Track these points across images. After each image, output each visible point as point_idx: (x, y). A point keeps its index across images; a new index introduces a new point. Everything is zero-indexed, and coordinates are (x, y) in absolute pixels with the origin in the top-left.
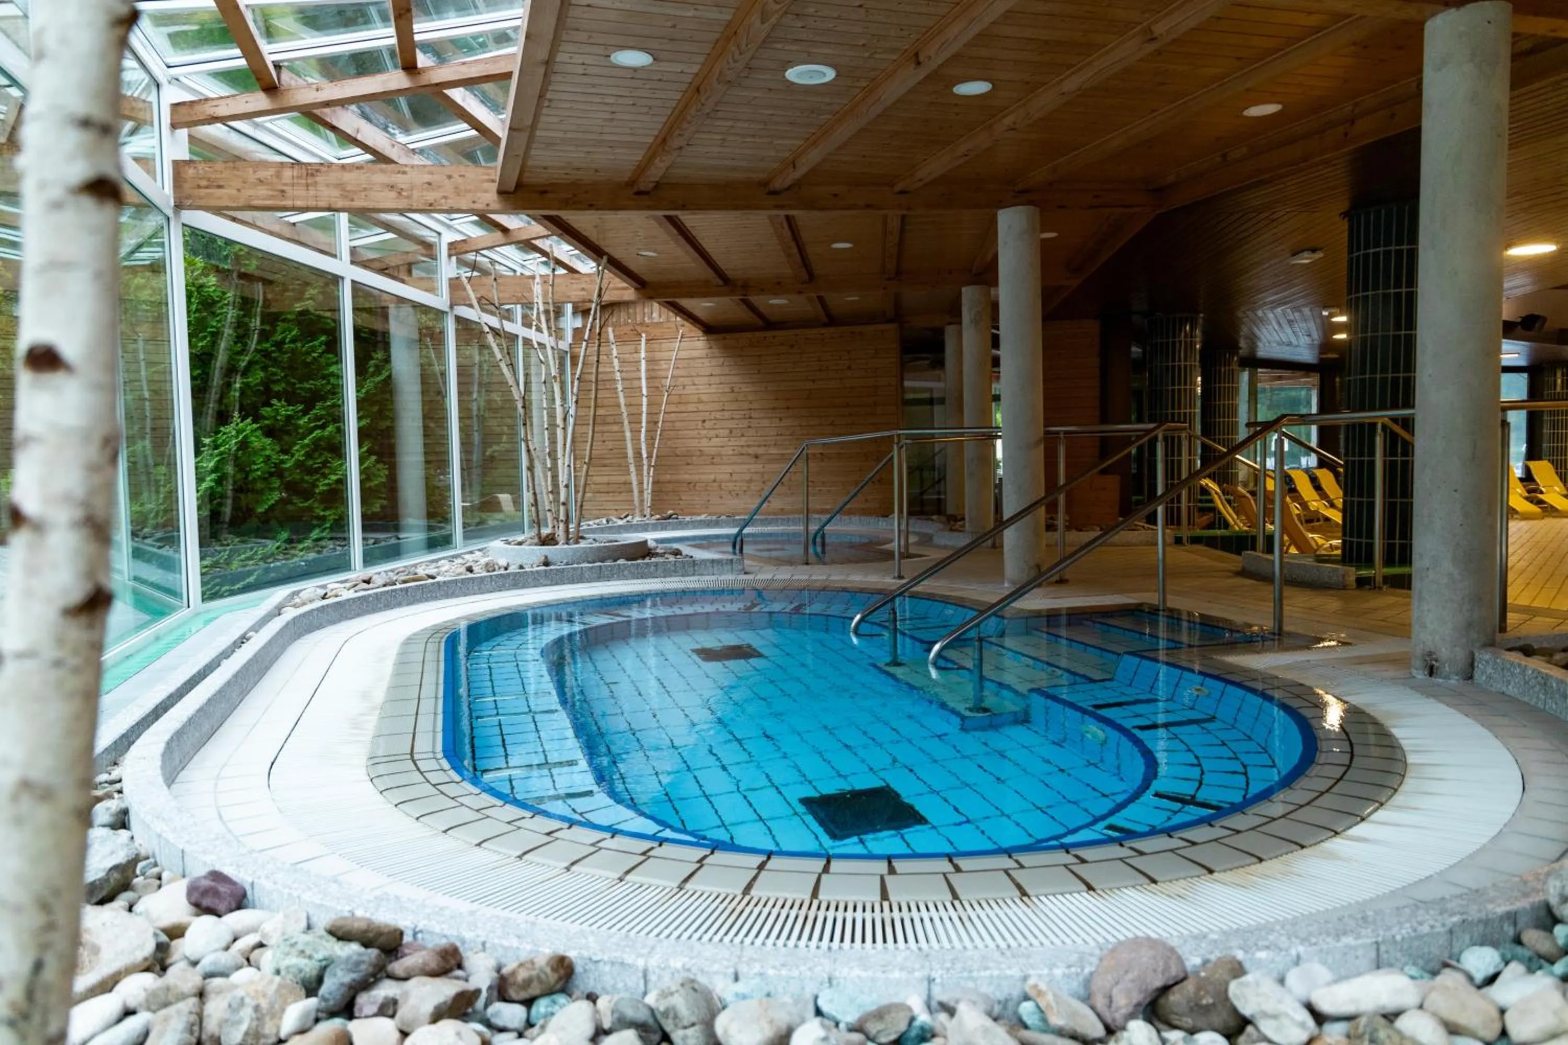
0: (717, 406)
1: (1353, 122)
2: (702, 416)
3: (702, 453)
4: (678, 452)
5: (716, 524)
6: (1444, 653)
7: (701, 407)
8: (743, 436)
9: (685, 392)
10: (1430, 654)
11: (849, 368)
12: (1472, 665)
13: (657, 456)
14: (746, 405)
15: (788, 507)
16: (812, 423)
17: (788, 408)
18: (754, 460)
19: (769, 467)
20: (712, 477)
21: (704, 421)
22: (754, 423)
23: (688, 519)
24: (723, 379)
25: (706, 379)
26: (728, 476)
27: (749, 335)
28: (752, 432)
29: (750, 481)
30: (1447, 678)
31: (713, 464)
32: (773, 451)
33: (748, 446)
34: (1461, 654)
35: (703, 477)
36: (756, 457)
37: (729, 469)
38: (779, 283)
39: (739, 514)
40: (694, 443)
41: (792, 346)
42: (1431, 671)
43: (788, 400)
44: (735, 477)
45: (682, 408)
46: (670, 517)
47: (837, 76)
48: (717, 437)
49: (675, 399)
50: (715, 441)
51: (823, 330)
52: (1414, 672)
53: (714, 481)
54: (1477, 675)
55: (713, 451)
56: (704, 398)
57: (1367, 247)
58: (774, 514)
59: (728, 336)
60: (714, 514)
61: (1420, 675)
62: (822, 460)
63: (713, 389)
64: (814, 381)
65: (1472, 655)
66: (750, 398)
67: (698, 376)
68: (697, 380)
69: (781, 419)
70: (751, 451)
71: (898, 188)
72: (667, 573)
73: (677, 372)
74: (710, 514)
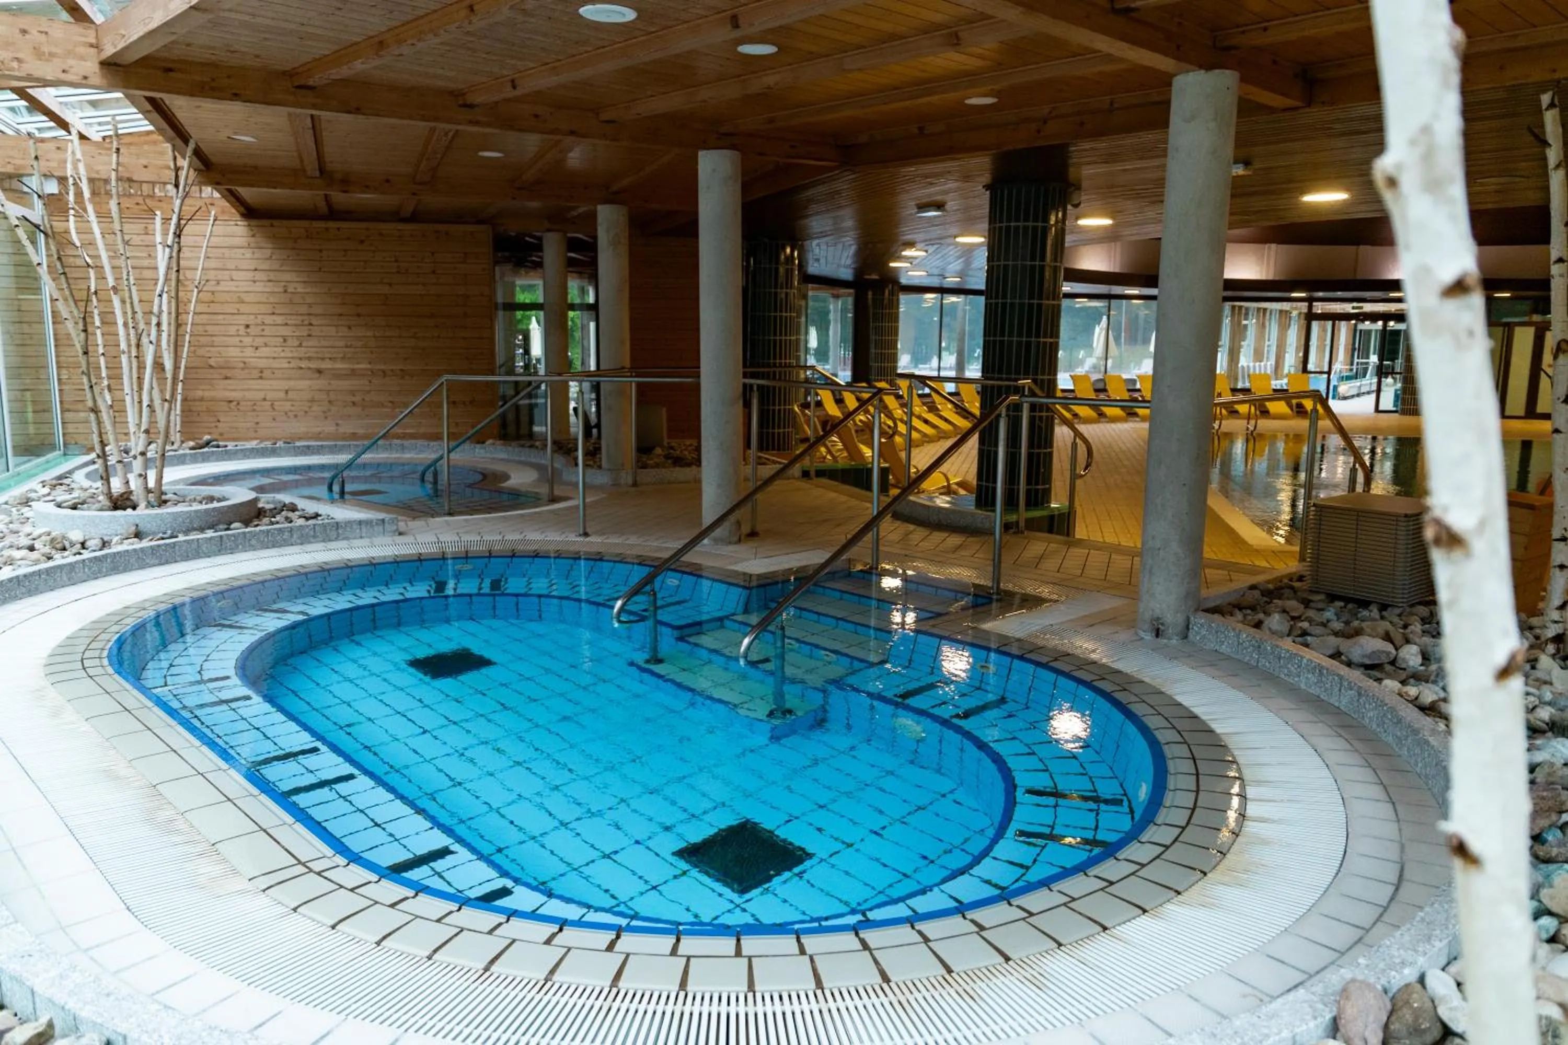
0: (263, 309)
1: (1045, 122)
2: (243, 320)
3: (245, 366)
4: (212, 362)
5: (273, 452)
6: (1169, 618)
7: (244, 308)
8: (300, 345)
9: (219, 288)
10: (1158, 619)
11: (434, 272)
12: (1188, 628)
13: (186, 368)
14: (304, 309)
15: (361, 431)
16: (387, 334)
17: (359, 315)
18: (317, 375)
19: (336, 384)
20: (261, 395)
21: (247, 326)
22: (316, 331)
23: (231, 446)
24: (272, 276)
25: (250, 275)
26: (282, 395)
27: (305, 223)
28: (313, 342)
29: (312, 401)
30: (1170, 639)
31: (261, 378)
32: (339, 365)
33: (309, 359)
34: (1180, 618)
35: (249, 395)
36: (319, 371)
37: (285, 385)
38: (388, 181)
39: (300, 439)
40: (233, 352)
41: (362, 242)
42: (1158, 633)
43: (358, 305)
44: (291, 395)
45: (215, 308)
46: (207, 444)
47: (637, 19)
48: (266, 345)
49: (205, 296)
50: (264, 351)
51: (401, 226)
52: (1142, 634)
53: (265, 399)
54: (1191, 635)
55: (262, 363)
56: (247, 298)
57: (1009, 220)
58: (344, 439)
59: (276, 223)
60: (267, 439)
61: (1148, 637)
62: (403, 378)
63: (259, 287)
64: (390, 285)
65: (1188, 619)
66: (309, 300)
67: (237, 269)
68: (235, 275)
69: (349, 328)
70: (313, 365)
71: (605, 116)
72: (303, 539)
73: (208, 265)
74: (262, 440)
